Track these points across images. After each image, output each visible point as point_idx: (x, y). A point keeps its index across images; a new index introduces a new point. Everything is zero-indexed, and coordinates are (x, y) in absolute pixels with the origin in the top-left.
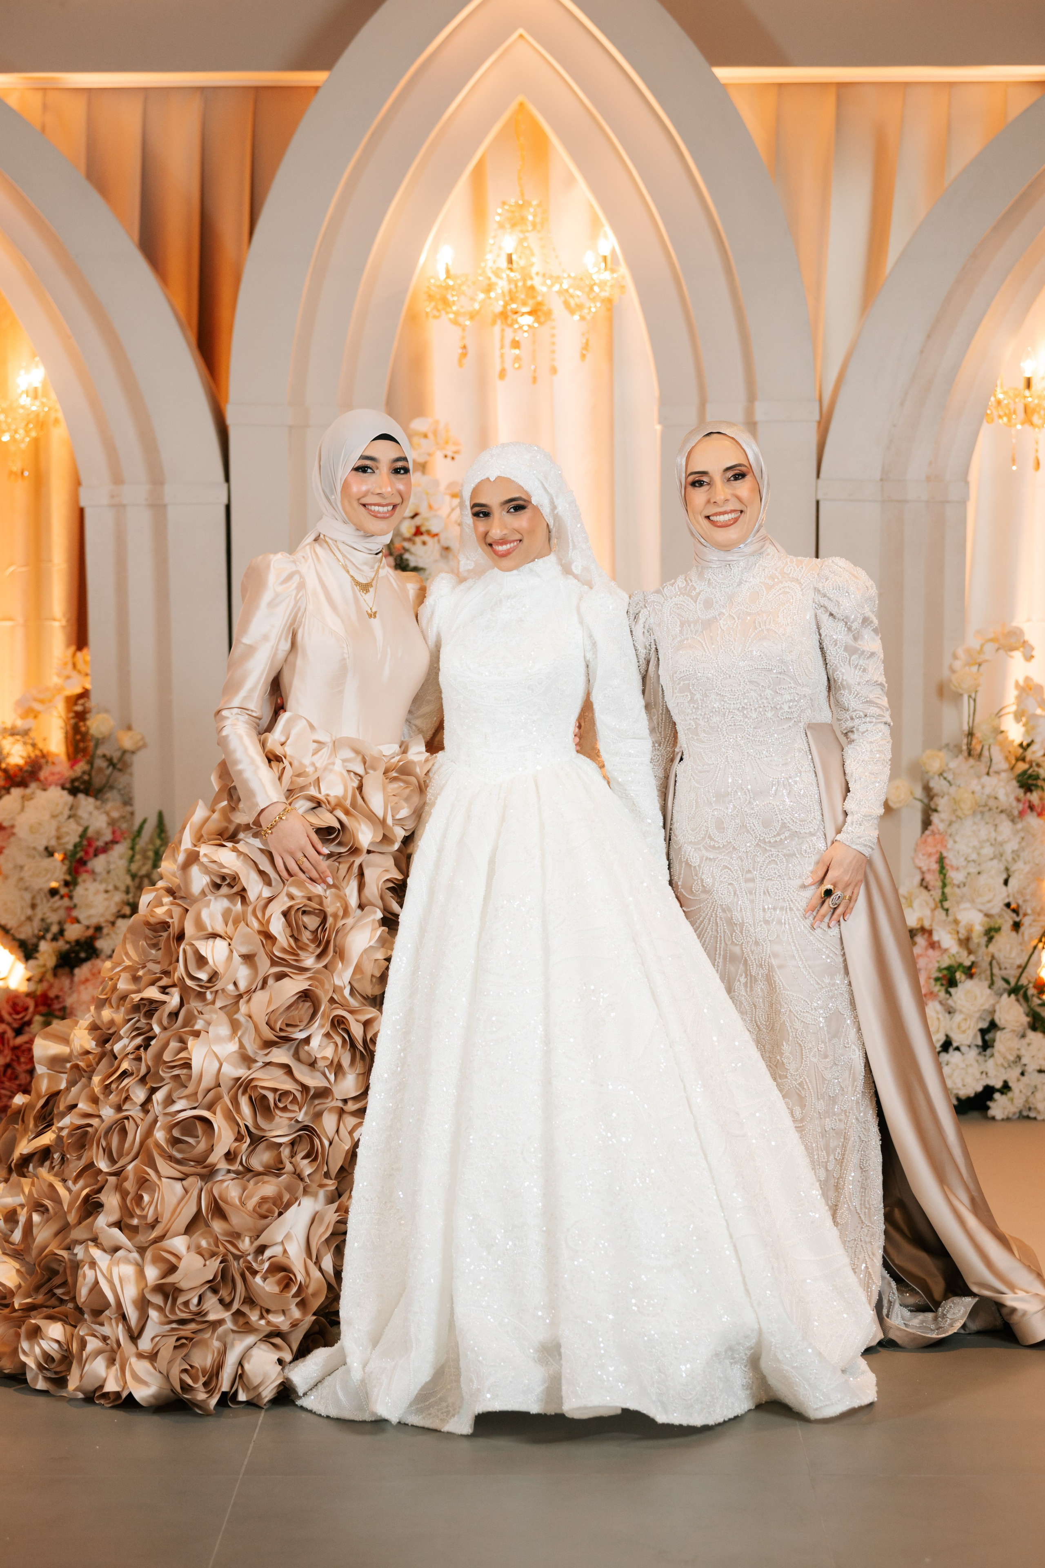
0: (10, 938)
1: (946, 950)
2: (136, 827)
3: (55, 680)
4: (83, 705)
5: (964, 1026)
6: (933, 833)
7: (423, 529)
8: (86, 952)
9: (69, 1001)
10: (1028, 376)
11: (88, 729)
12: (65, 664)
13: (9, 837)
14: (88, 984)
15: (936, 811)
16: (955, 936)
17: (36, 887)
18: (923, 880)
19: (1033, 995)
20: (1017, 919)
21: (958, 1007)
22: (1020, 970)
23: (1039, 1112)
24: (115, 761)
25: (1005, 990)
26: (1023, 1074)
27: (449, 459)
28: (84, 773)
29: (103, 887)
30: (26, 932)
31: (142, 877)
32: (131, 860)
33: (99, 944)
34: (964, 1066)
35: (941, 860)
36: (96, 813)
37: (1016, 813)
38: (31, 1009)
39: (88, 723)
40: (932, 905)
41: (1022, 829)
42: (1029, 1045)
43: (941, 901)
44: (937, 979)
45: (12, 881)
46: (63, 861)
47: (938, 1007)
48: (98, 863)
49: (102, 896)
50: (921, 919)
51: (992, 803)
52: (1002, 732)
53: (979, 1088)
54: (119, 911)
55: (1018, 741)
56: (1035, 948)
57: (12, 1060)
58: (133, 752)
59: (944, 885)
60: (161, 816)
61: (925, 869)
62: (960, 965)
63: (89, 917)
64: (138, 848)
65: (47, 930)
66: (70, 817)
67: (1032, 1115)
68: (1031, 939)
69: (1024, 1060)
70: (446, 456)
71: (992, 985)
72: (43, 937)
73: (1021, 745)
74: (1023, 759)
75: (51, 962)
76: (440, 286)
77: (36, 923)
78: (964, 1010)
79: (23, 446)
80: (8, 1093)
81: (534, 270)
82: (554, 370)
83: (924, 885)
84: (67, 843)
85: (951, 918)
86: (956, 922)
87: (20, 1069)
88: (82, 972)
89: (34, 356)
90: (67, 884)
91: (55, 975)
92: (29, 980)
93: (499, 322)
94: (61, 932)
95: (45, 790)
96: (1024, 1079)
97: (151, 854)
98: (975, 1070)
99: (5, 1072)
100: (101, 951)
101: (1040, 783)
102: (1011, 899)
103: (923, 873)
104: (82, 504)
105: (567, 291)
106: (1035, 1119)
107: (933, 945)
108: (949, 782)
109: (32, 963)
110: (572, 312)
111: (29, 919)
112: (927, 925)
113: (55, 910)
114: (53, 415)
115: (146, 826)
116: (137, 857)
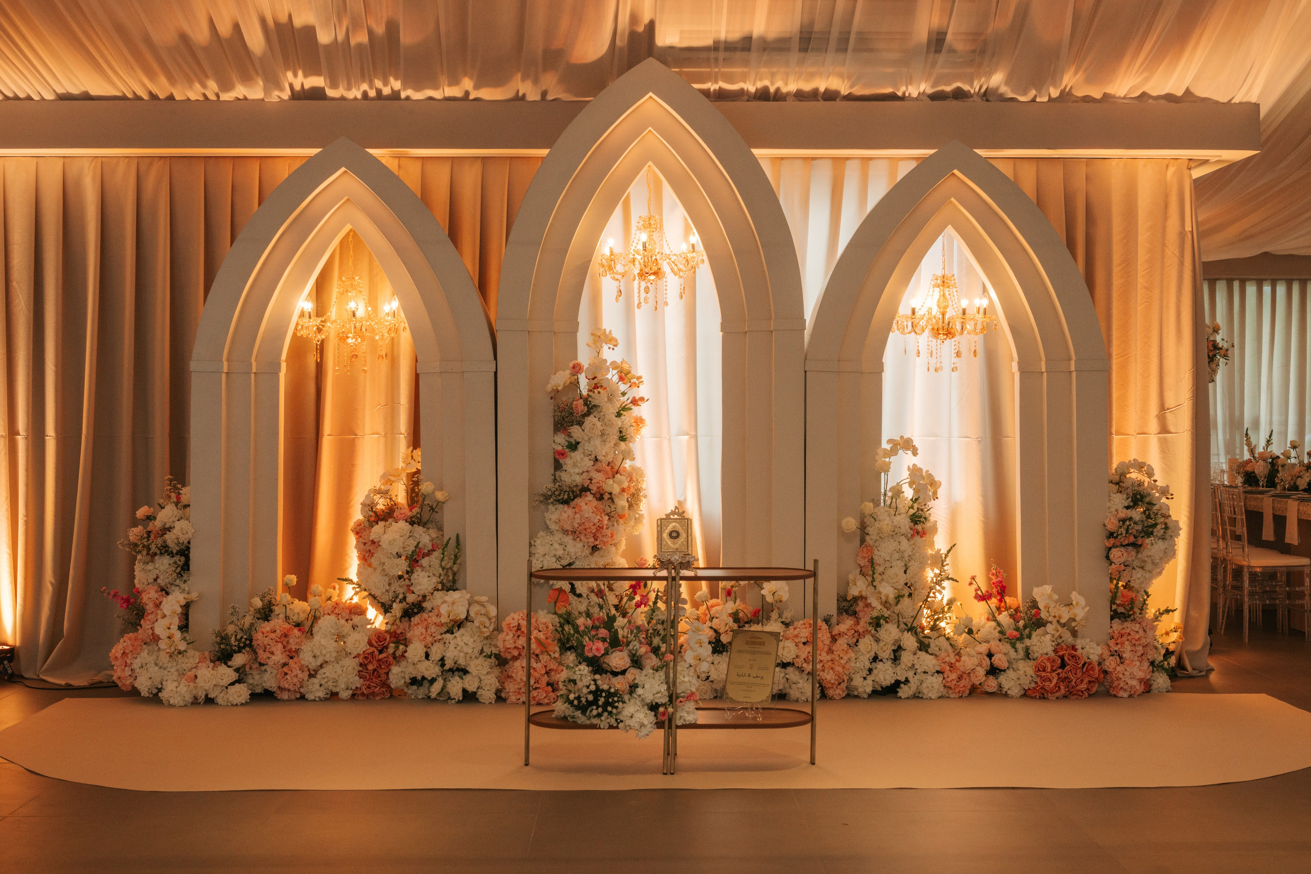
0: (376, 601)
1: (874, 608)
2: (445, 542)
3: (401, 465)
4: (417, 477)
5: (885, 648)
6: (867, 546)
7: (599, 385)
8: (417, 609)
9: (408, 635)
10: (913, 307)
11: (420, 490)
12: (407, 456)
13: (377, 548)
14: (420, 626)
15: (868, 534)
16: (880, 601)
17: (392, 574)
18: (861, 571)
19: (920, 632)
20: (911, 592)
21: (881, 638)
22: (913, 619)
23: (924, 694)
24: (434, 507)
25: (905, 629)
26: (915, 674)
27: (611, 349)
28: (417, 513)
29: (427, 574)
30: (385, 599)
31: (447, 569)
32: (442, 560)
33: (424, 605)
34: (884, 669)
35: (872, 562)
36: (424, 534)
37: (910, 535)
38: (388, 639)
39: (420, 487)
40: (867, 584)
41: (913, 544)
42: (918, 658)
43: (872, 582)
44: (870, 623)
45: (379, 570)
46: (405, 560)
47: (871, 638)
48: (425, 562)
49: (426, 579)
50: (860, 592)
51: (896, 530)
52: (903, 492)
53: (893, 682)
54: (435, 587)
55: (910, 497)
56: (921, 606)
57: (377, 667)
58: (443, 503)
59: (874, 573)
60: (458, 536)
61: (862, 565)
62: (882, 616)
63: (419, 590)
64: (446, 553)
65: (397, 597)
66: (410, 537)
67: (920, 696)
68: (919, 602)
69: (916, 667)
70: (609, 348)
71: (898, 627)
72: (395, 601)
73: (912, 500)
74: (912, 507)
75: (399, 614)
76: (606, 260)
77: (391, 594)
78: (884, 639)
79: (387, 342)
80: (375, 685)
81: (657, 251)
82: (666, 304)
83: (862, 573)
84: (408, 551)
85: (877, 591)
86: (880, 593)
87: (382, 672)
88: (415, 619)
89: (394, 295)
90: (408, 572)
91: (401, 622)
92: (387, 623)
93: (637, 278)
94: (405, 598)
95: (397, 522)
96: (917, 677)
97: (453, 557)
98: (890, 671)
99: (373, 673)
100: (426, 608)
101: (922, 519)
102: (908, 581)
103: (861, 567)
104: (418, 372)
105: (673, 262)
106: (922, 698)
107: (868, 605)
108: (875, 519)
109: (388, 614)
110: (675, 274)
111: (387, 591)
112: (864, 594)
113: (400, 587)
114: (402, 325)
115: (450, 542)
116: (446, 558)
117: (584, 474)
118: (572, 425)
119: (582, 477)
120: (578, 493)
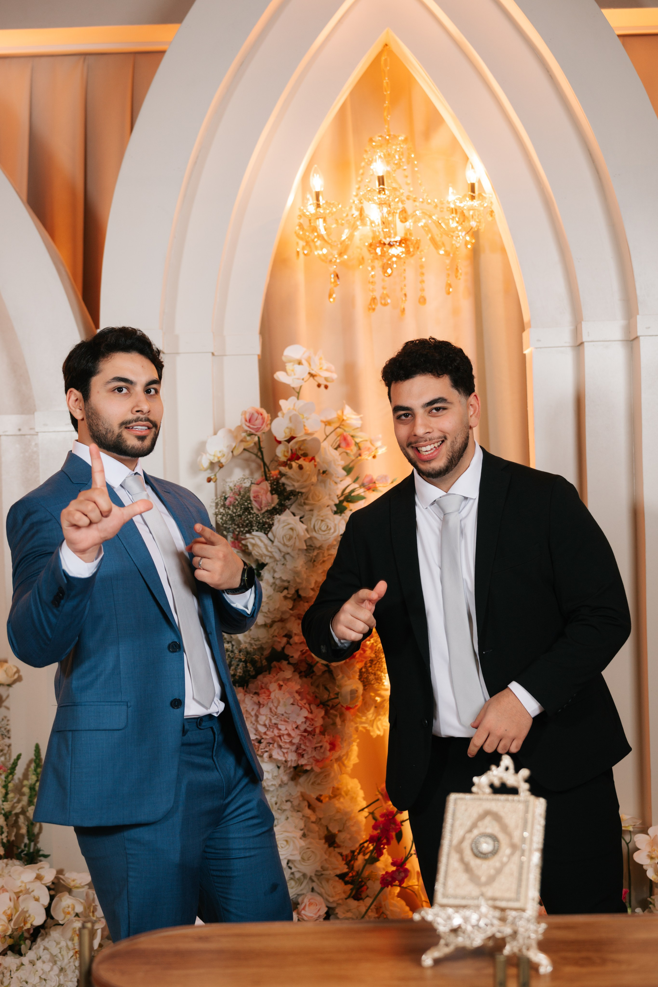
7: (299, 453)
27: (322, 387)
31: (17, 815)
32: (5, 798)
64: (11, 785)
70: (319, 386)
76: (309, 216)
82: (422, 300)
93: (368, 254)
97: (26, 790)
110: (437, 246)
115: (20, 762)
116: (11, 795)
117: (275, 627)
118: (249, 532)
119: (272, 631)
120: (264, 663)
